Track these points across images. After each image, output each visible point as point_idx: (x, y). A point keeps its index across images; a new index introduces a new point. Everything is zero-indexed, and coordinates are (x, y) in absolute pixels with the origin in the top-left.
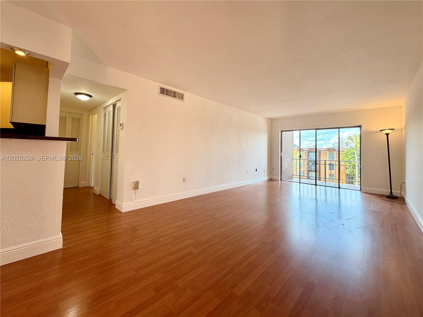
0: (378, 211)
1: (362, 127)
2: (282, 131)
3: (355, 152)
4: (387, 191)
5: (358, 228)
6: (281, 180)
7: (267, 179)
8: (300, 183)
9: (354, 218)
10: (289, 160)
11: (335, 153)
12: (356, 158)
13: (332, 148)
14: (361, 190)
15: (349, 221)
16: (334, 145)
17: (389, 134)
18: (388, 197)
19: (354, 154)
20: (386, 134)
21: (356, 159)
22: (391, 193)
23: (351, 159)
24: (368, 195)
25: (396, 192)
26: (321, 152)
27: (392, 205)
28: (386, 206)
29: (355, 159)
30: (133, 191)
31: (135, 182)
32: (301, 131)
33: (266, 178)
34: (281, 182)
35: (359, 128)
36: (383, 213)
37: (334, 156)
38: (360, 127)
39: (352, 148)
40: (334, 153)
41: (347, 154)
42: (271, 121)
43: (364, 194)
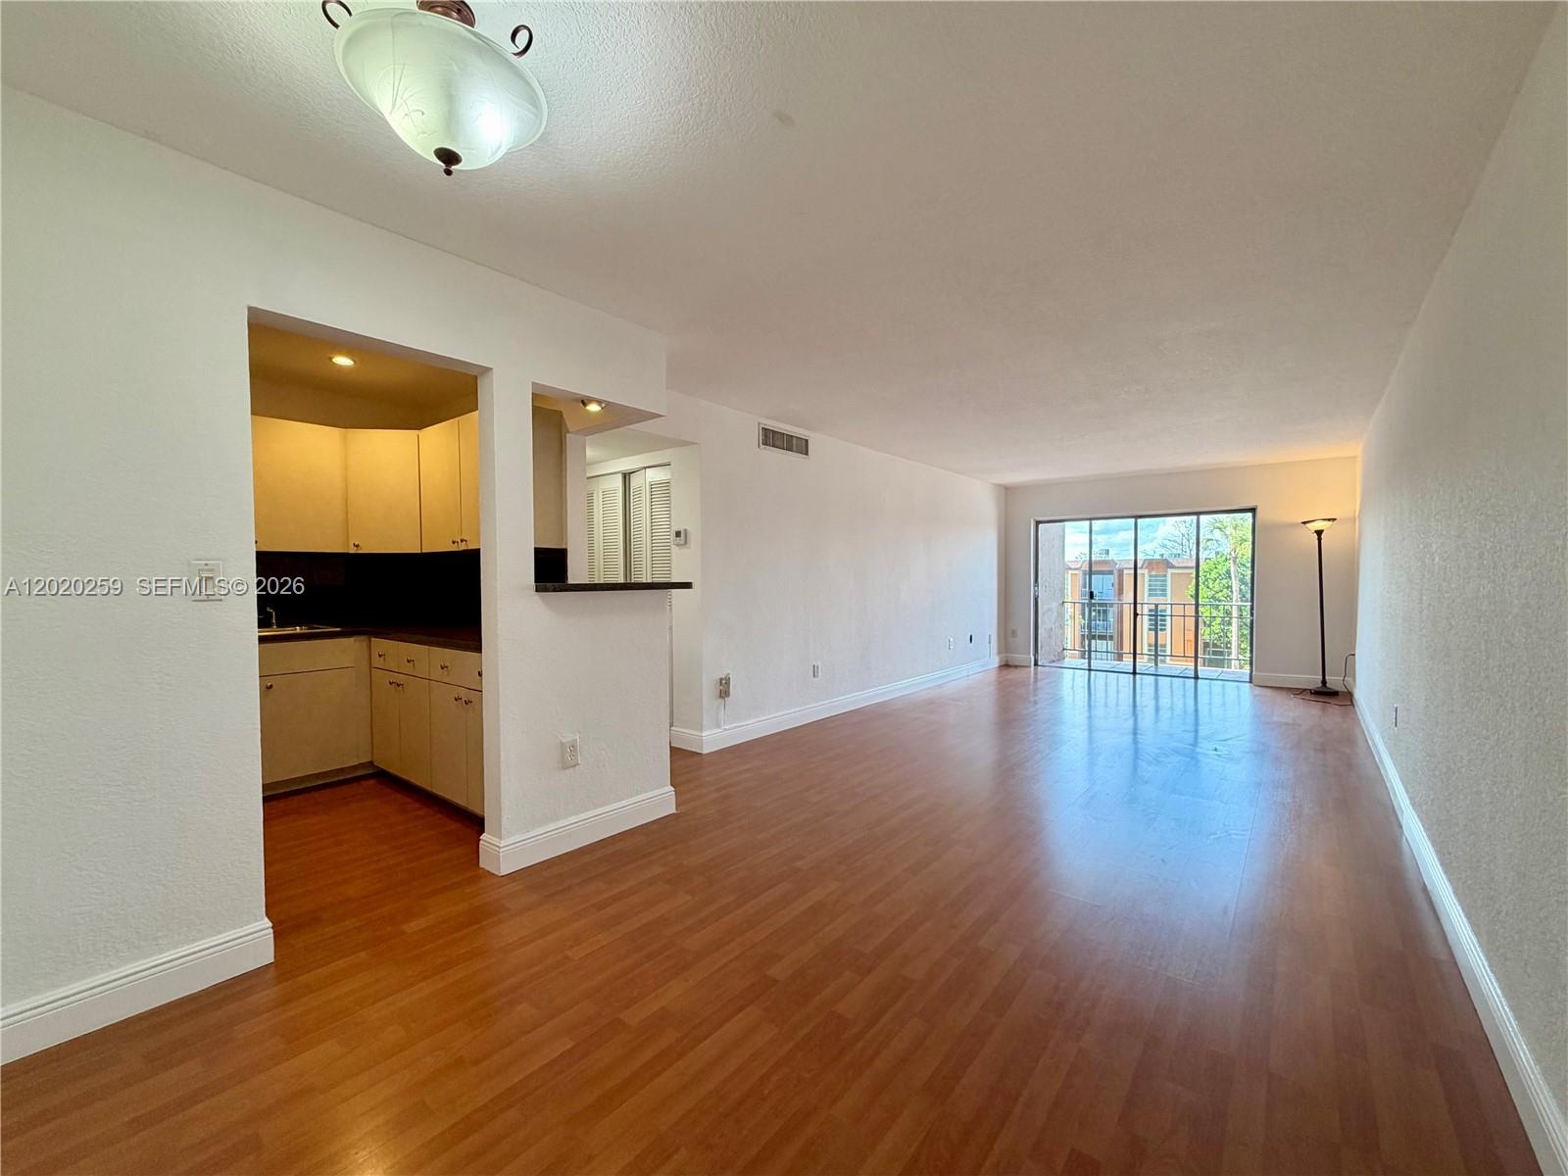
0: (1291, 722)
1: (1258, 511)
2: (1038, 523)
3: (1232, 569)
4: (1313, 680)
5: (1247, 753)
6: (1036, 664)
7: (997, 665)
8: (1090, 670)
9: (1238, 736)
10: (1054, 605)
11: (1169, 575)
12: (1234, 590)
13: (1157, 557)
14: (1251, 682)
15: (1229, 742)
16: (1164, 546)
17: (1323, 531)
18: (1316, 693)
19: (1230, 577)
20: (1316, 532)
21: (1235, 594)
22: (1324, 682)
23: (1220, 594)
24: (1268, 692)
25: (1334, 681)
26: (1125, 572)
27: (1323, 710)
28: (1308, 713)
29: (1232, 592)
30: (720, 700)
31: (721, 680)
32: (1093, 522)
33: (995, 661)
34: (1035, 670)
35: (1250, 514)
36: (1300, 725)
37: (1166, 585)
38: (1253, 510)
39: (1224, 558)
40: (1165, 576)
41: (1208, 576)
42: (1008, 494)
43: (1258, 691)
